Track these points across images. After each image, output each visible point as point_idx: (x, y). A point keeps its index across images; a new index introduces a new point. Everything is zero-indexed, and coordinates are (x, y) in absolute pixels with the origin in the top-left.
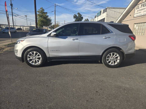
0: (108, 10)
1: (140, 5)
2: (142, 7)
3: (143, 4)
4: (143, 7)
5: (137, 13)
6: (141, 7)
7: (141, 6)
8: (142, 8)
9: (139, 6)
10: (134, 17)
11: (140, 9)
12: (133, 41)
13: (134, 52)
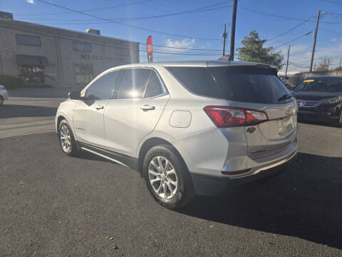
12: (218, 127)
13: (222, 172)
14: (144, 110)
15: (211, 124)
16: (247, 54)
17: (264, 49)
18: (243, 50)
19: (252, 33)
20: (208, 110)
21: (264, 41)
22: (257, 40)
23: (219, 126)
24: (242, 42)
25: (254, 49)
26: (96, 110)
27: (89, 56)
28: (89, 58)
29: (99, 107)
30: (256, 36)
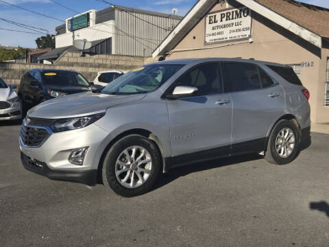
0: (116, 11)
1: (218, 16)
2: (224, 19)
3: (225, 12)
4: (227, 20)
5: (213, 35)
6: (221, 21)
7: (222, 18)
8: (225, 22)
9: (215, 16)
10: (205, 42)
11: (219, 23)
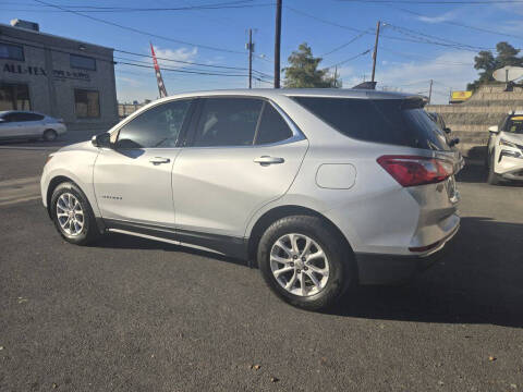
12: (404, 186)
13: (411, 249)
14: (262, 163)
15: (392, 182)
16: (297, 77)
17: (320, 72)
18: (291, 72)
19: (302, 47)
20: (385, 162)
21: (319, 60)
22: (309, 57)
23: (404, 184)
24: (290, 58)
25: (307, 72)
26: (152, 165)
27: (19, 67)
28: (20, 72)
29: (158, 160)
30: (308, 51)
